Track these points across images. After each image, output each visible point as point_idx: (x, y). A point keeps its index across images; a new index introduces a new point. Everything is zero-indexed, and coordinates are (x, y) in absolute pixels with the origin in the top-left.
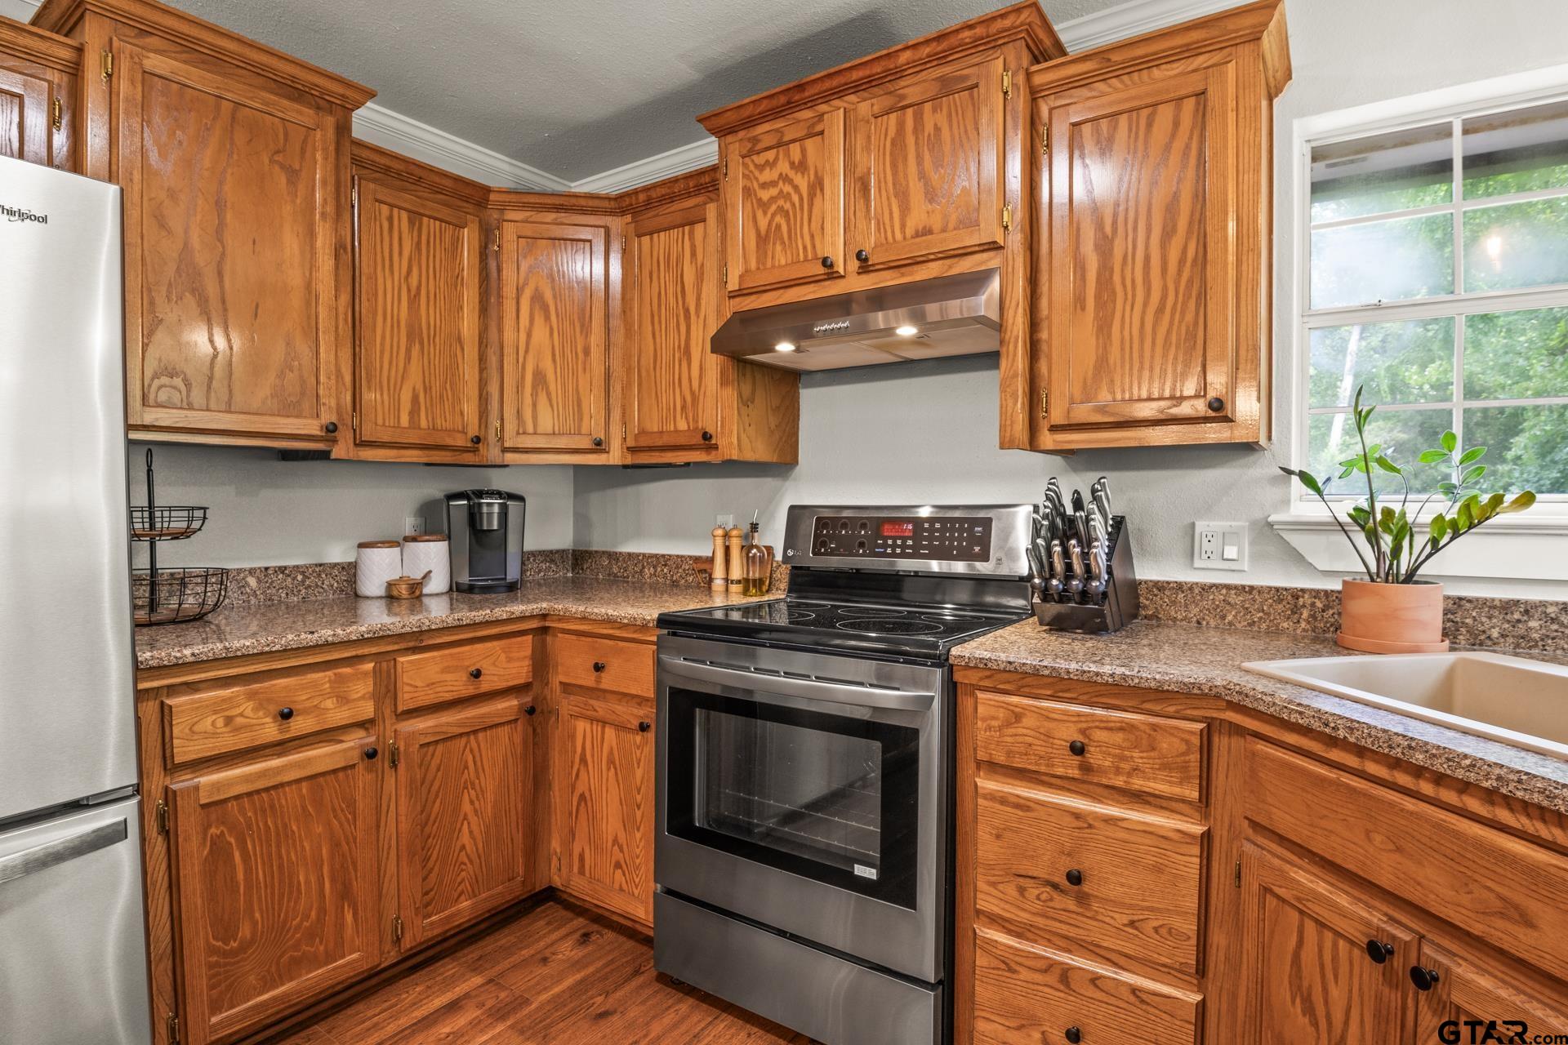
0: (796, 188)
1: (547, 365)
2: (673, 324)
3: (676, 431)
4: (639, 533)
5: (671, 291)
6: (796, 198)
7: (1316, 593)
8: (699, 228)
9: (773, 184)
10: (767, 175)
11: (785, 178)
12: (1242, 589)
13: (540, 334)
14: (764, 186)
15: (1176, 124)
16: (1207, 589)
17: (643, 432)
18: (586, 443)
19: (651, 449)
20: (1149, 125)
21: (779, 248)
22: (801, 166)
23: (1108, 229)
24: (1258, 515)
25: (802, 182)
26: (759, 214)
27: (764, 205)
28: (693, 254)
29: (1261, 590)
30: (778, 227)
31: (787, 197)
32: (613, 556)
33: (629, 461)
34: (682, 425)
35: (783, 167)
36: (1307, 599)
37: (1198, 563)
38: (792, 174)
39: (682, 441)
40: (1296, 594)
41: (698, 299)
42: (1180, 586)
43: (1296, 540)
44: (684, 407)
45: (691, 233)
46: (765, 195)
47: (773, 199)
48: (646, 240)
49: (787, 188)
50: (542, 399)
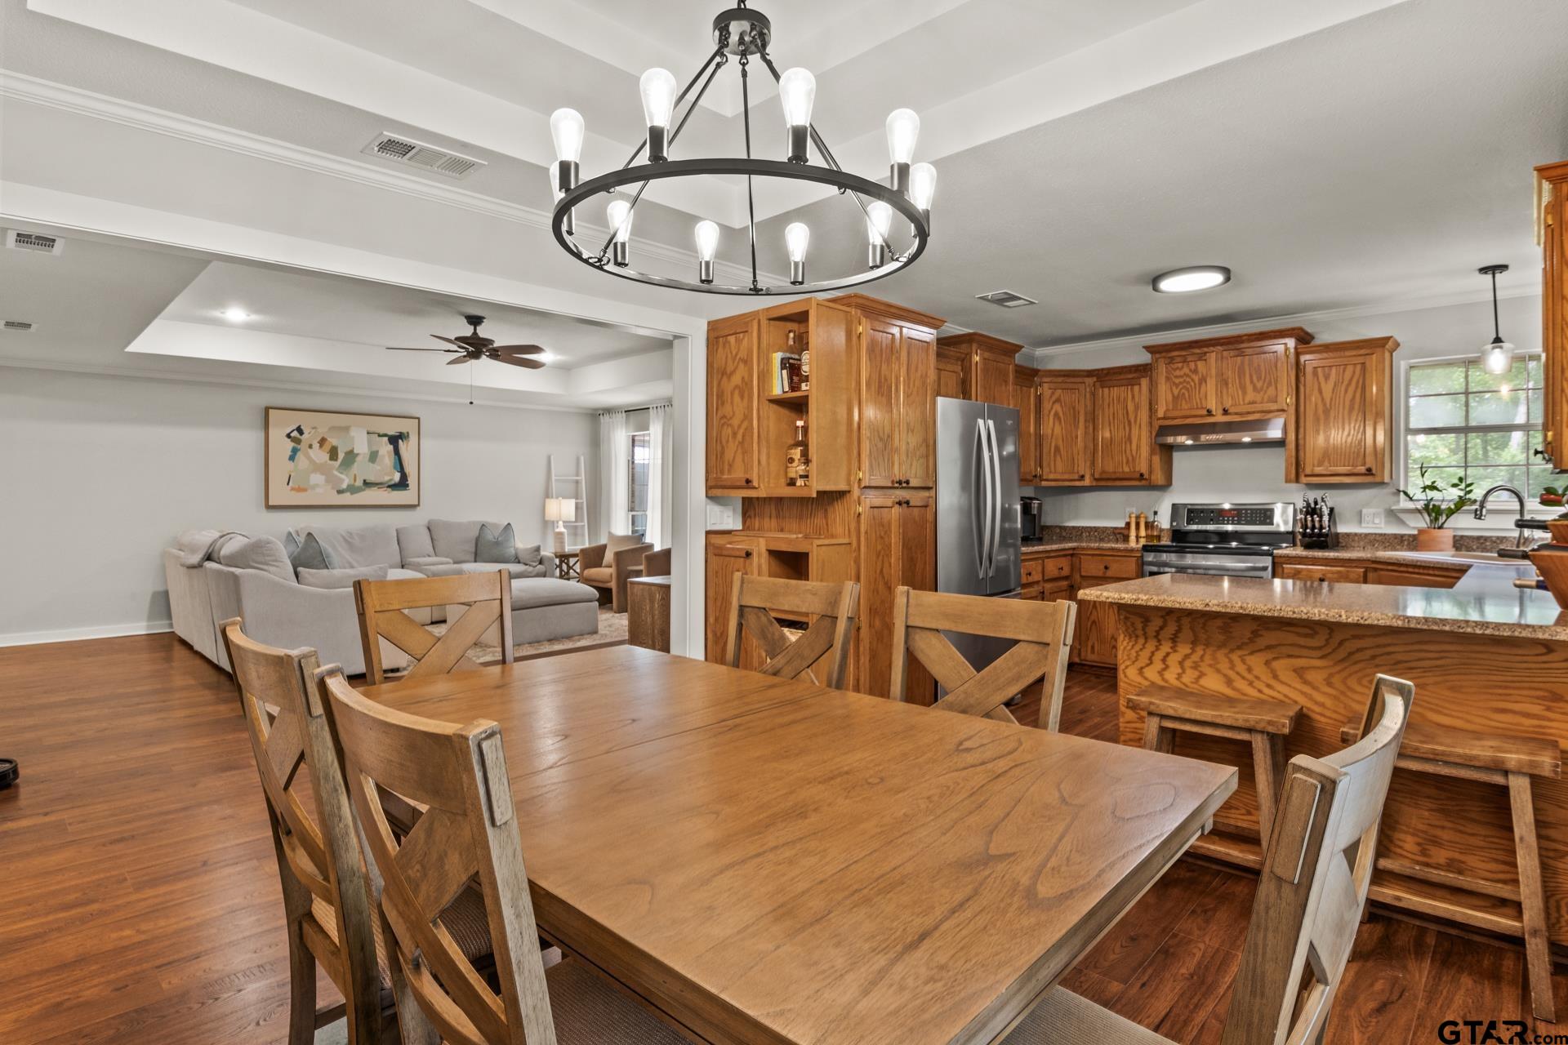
0: (1193, 380)
1: (1060, 443)
2: (1121, 426)
3: (1123, 472)
4: (1076, 517)
5: (1120, 412)
6: (1192, 384)
7: (1410, 535)
8: (1136, 388)
9: (1181, 377)
10: (1178, 373)
11: (1188, 376)
12: (1381, 535)
13: (1057, 430)
14: (1176, 377)
15: (1354, 372)
16: (1367, 535)
17: (1103, 472)
18: (1076, 477)
19: (1108, 479)
20: (1344, 371)
21: (1184, 402)
22: (1195, 371)
23: (1328, 405)
24: (1387, 506)
25: (1196, 379)
26: (1174, 388)
27: (1177, 385)
28: (1133, 397)
29: (1388, 535)
30: (1184, 394)
31: (1188, 383)
32: (1065, 528)
33: (1094, 484)
34: (1126, 469)
35: (1186, 370)
36: (1406, 538)
37: (1363, 525)
38: (1190, 374)
39: (1128, 476)
40: (1402, 536)
41: (1136, 417)
42: (1356, 534)
43: (1402, 516)
44: (1128, 462)
45: (1132, 390)
46: (1177, 381)
47: (1181, 383)
48: (1106, 390)
49: (1188, 379)
50: (1058, 458)
